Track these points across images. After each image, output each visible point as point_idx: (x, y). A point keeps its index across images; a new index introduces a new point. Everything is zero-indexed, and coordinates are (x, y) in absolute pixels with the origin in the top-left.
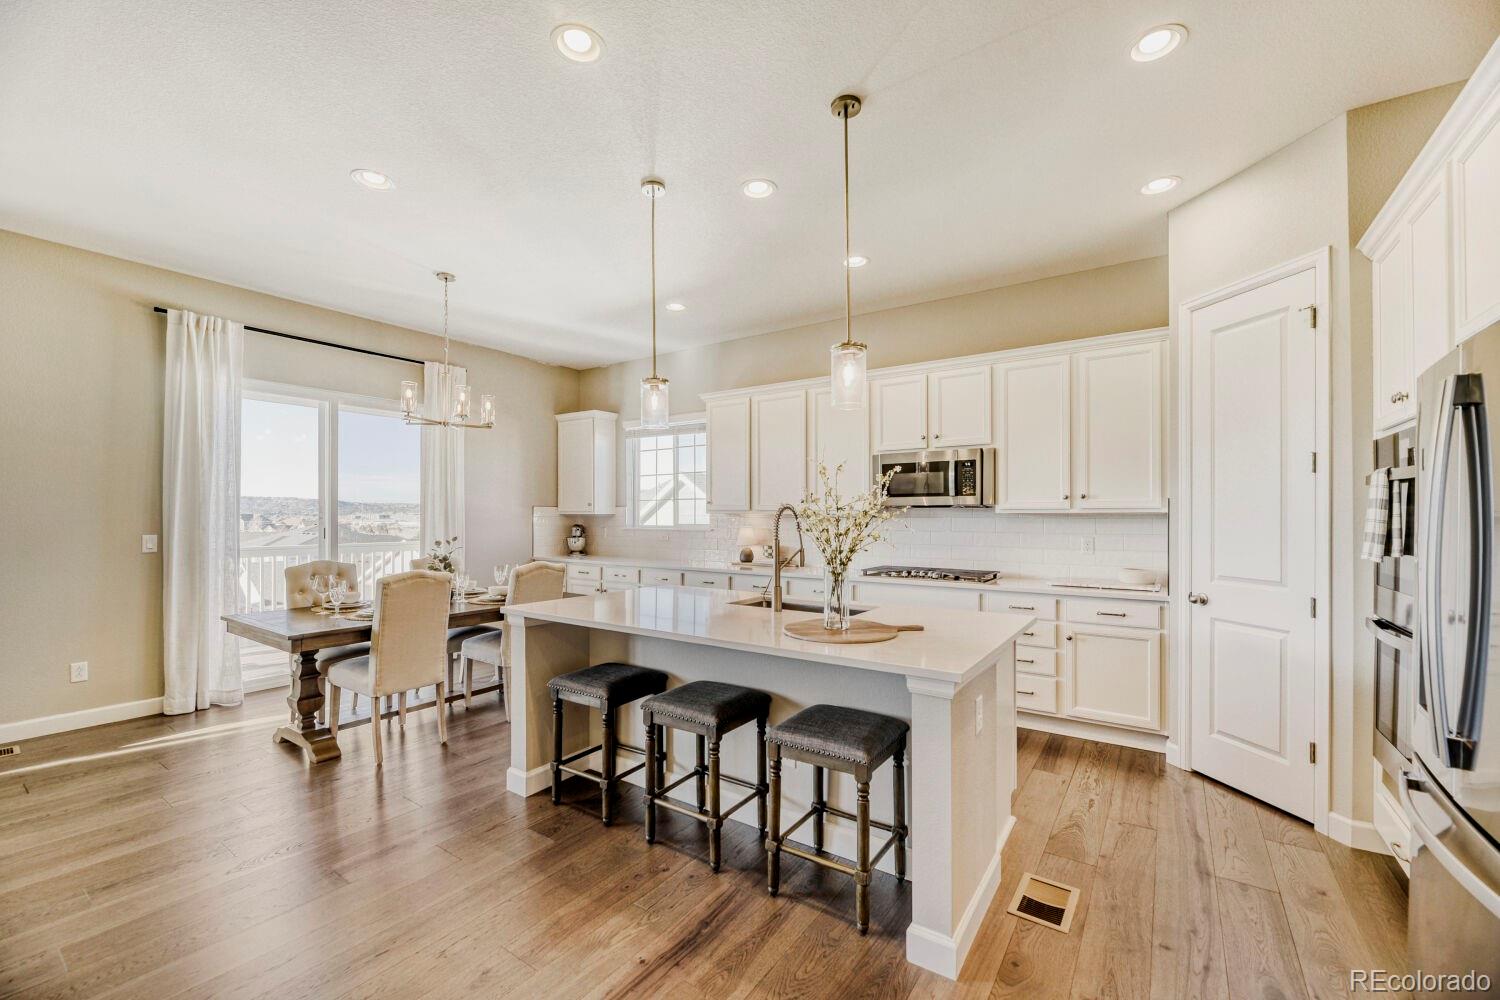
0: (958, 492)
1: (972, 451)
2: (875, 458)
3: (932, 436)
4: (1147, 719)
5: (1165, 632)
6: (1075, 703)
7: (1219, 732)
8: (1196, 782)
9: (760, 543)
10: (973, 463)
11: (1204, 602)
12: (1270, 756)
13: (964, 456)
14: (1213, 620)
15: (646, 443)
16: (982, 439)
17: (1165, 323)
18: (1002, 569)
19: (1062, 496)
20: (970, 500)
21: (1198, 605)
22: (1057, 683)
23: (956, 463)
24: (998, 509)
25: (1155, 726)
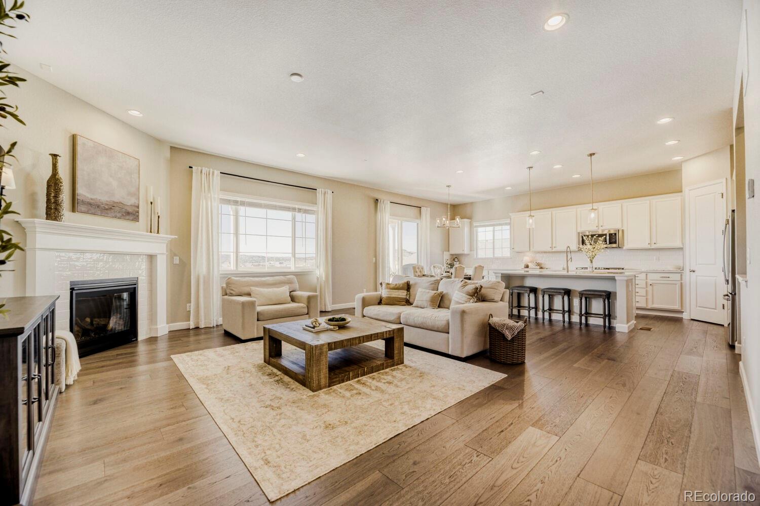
0: (610, 243)
1: (616, 230)
2: (579, 233)
3: (600, 225)
4: (677, 307)
5: (682, 282)
6: (653, 304)
7: (699, 307)
8: (692, 322)
9: (531, 262)
10: (615, 234)
11: (694, 271)
12: (713, 310)
13: (612, 232)
14: (697, 276)
15: (480, 229)
16: (618, 226)
17: (681, 192)
18: (625, 267)
19: (647, 243)
20: (614, 245)
21: (692, 272)
22: (647, 299)
23: (610, 234)
24: (624, 248)
25: (680, 309)
